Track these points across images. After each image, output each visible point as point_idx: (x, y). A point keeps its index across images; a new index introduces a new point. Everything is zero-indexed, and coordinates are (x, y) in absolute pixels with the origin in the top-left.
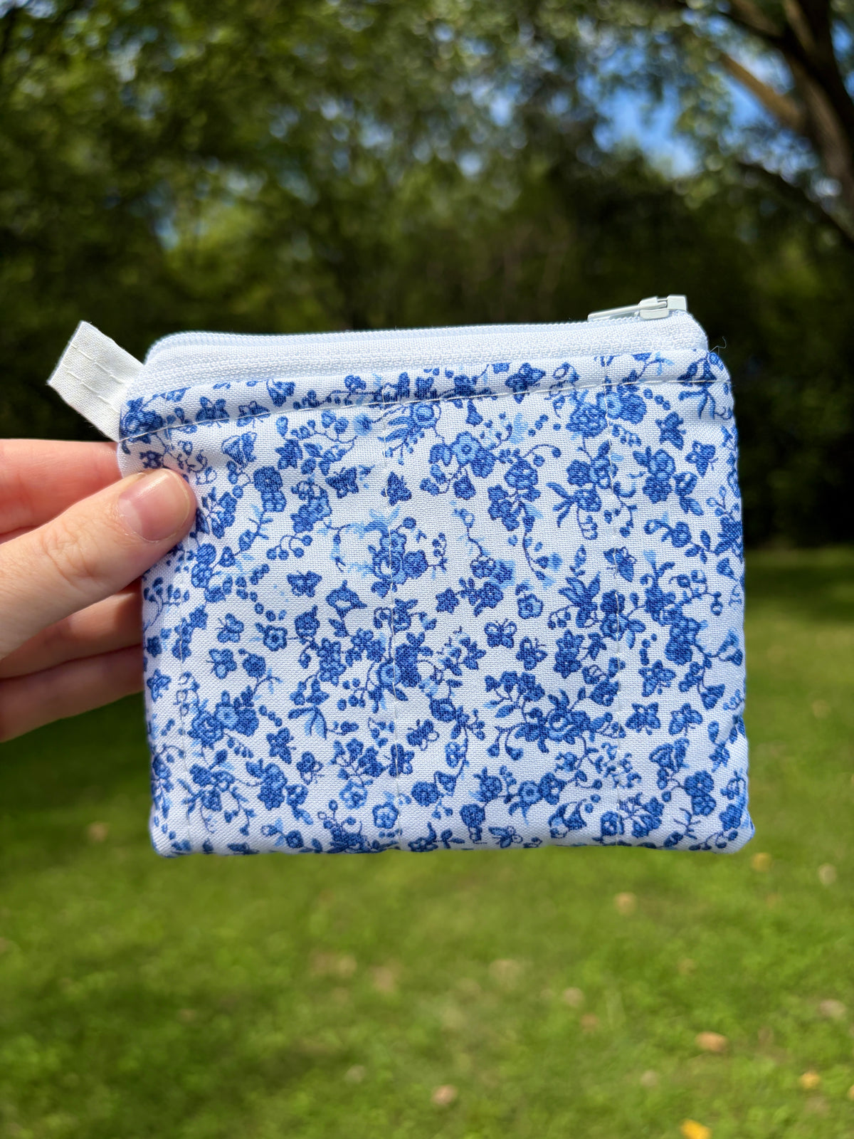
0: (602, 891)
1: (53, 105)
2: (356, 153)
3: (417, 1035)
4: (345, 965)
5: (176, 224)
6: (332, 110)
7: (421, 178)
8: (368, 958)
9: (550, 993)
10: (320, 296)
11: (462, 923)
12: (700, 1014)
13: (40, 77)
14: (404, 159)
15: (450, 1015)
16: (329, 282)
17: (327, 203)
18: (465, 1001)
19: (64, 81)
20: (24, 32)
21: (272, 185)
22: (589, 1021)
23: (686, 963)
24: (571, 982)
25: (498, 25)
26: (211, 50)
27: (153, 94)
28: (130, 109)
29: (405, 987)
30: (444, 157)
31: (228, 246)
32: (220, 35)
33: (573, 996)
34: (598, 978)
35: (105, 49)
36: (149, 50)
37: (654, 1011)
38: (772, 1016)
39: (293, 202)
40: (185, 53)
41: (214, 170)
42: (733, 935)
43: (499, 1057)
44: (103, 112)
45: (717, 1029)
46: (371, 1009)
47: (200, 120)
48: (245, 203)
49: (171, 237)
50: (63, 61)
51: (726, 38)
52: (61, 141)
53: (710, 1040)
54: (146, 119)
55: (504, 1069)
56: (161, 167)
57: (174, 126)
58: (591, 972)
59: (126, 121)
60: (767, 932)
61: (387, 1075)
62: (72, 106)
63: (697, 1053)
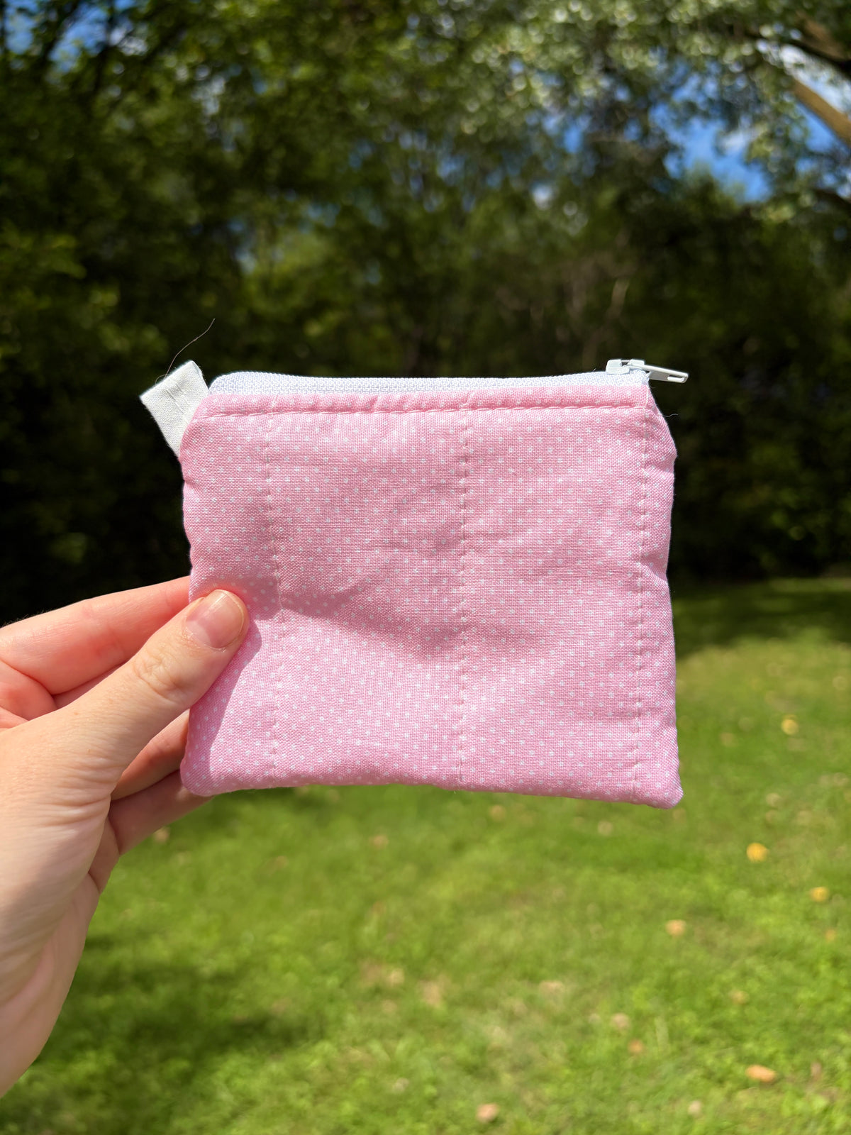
0: (653, 915)
1: (141, 138)
2: (429, 181)
3: (461, 1051)
4: (395, 976)
5: (253, 251)
6: (408, 141)
7: (493, 205)
8: (417, 972)
9: (596, 1018)
10: (390, 322)
11: (510, 940)
12: (749, 1046)
13: (130, 112)
14: (476, 187)
15: (497, 1033)
16: (398, 307)
17: (399, 229)
18: (511, 1018)
19: (152, 116)
20: (116, 69)
21: (347, 212)
22: (637, 1047)
23: (739, 995)
24: (619, 1008)
25: (571, 57)
26: (291, 88)
27: (236, 128)
28: (216, 142)
29: (452, 1004)
30: (517, 185)
31: (304, 271)
32: (303, 72)
33: (621, 1020)
34: (647, 1006)
35: (192, 84)
36: (234, 85)
37: (702, 1041)
38: (824, 1053)
39: (365, 230)
40: (268, 89)
41: (291, 199)
42: (788, 968)
43: (544, 1078)
44: (189, 144)
45: (768, 1062)
46: (417, 1021)
47: (279, 153)
48: (320, 230)
49: (249, 263)
50: (152, 96)
51: (799, 66)
52: (148, 173)
53: (760, 1073)
54: (229, 152)
55: (548, 1091)
56: (242, 196)
57: (256, 159)
58: (639, 997)
59: (211, 153)
60: (824, 968)
61: (430, 1090)
62: (159, 141)
63: (746, 1084)
